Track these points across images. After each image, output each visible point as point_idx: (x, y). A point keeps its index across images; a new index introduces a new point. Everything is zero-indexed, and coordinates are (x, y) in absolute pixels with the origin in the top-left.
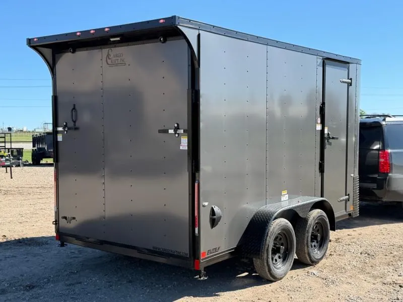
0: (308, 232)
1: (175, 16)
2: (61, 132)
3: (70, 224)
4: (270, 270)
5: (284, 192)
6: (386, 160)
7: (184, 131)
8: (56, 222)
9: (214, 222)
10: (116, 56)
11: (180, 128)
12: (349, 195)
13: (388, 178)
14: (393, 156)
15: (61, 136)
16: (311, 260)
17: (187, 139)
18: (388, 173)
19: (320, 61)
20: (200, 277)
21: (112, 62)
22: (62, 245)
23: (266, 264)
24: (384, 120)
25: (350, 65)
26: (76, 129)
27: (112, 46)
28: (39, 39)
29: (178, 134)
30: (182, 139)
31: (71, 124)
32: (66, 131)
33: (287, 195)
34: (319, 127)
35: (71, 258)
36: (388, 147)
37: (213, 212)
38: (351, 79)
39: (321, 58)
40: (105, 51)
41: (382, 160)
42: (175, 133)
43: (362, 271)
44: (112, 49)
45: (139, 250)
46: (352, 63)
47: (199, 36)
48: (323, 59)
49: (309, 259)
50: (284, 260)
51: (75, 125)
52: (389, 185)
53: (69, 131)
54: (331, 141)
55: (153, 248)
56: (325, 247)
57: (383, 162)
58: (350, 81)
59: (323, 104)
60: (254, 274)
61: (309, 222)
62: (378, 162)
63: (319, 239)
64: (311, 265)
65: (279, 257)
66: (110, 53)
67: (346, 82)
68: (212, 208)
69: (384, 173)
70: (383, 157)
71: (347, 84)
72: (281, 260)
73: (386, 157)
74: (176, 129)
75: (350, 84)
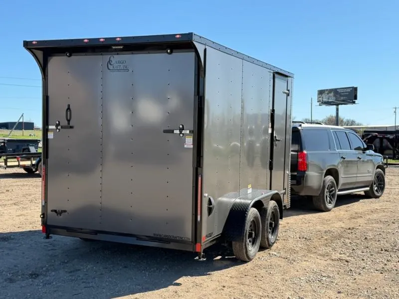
0: (267, 220)
1: (192, 33)
2: (52, 130)
3: (60, 217)
4: (247, 252)
5: (250, 186)
6: (304, 160)
7: (190, 132)
8: (44, 216)
9: (210, 210)
10: (119, 62)
11: (185, 129)
12: (285, 189)
13: (305, 175)
14: (309, 157)
15: (52, 134)
16: (268, 244)
17: (192, 139)
18: (305, 171)
19: (272, 75)
20: (200, 258)
21: (113, 67)
22: (48, 237)
23: (244, 247)
24: (300, 126)
25: (289, 78)
26: (71, 127)
27: (113, 53)
28: (38, 42)
29: (183, 134)
30: (186, 138)
31: (65, 123)
32: (59, 129)
33: (251, 189)
34: (270, 131)
35: (49, 250)
36: (305, 149)
37: (210, 202)
38: (289, 91)
39: (272, 71)
40: (107, 57)
41: (300, 160)
42: (180, 133)
43: (309, 251)
44: (114, 56)
45: (138, 238)
46: (290, 77)
47: (205, 50)
48: (273, 73)
49: (267, 243)
50: (253, 244)
51: (69, 124)
52: (306, 181)
53: (62, 130)
54: (277, 142)
55: (154, 234)
56: (276, 233)
57: (302, 162)
58: (288, 92)
59: (273, 110)
60: (226, 257)
61: (268, 212)
62: (298, 161)
63: (273, 226)
64: (268, 248)
65: (250, 241)
66: (112, 59)
67: (286, 93)
68: (210, 198)
69: (302, 171)
70: (301, 157)
71: (286, 95)
72: (251, 243)
73: (304, 157)
74: (181, 130)
75: (288, 95)
